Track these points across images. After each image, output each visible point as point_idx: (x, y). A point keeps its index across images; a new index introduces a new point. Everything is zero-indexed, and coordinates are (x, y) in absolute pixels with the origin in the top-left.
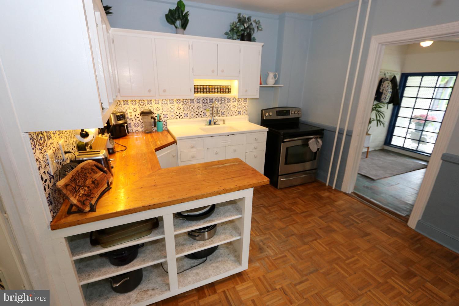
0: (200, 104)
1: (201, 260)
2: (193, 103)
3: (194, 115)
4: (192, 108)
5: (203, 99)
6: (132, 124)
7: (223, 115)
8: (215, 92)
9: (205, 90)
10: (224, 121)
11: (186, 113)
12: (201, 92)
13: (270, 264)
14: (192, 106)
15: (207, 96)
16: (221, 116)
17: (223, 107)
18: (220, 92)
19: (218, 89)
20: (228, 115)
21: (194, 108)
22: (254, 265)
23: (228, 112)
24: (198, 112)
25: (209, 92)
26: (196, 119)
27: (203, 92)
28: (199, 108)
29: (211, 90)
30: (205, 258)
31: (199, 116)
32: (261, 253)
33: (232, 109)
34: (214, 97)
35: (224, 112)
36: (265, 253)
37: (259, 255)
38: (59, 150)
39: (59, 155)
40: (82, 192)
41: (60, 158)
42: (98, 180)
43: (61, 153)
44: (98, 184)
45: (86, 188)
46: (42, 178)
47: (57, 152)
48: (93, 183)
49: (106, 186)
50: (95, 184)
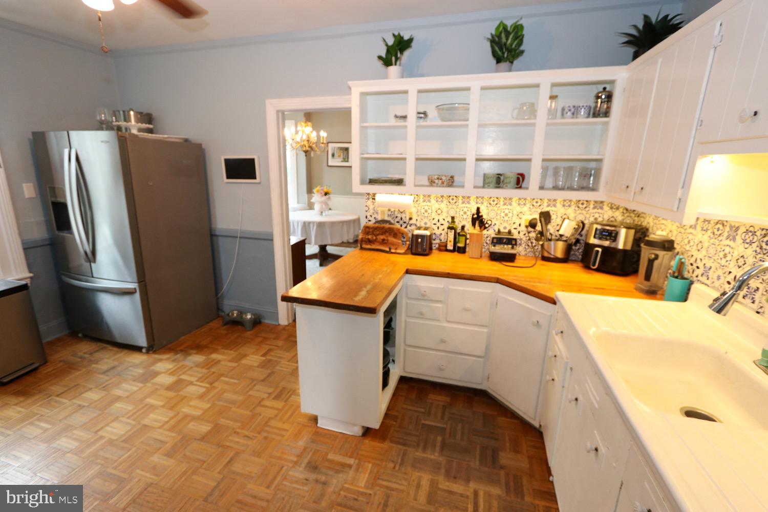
13: (285, 456)
22: (304, 440)
32: (309, 463)
36: (303, 465)
37: (309, 457)
38: (402, 213)
39: (399, 215)
40: (370, 237)
41: (399, 218)
42: (389, 242)
43: (403, 216)
44: (385, 243)
45: (374, 238)
46: (366, 217)
47: (396, 213)
48: (384, 240)
49: (388, 249)
50: (383, 242)
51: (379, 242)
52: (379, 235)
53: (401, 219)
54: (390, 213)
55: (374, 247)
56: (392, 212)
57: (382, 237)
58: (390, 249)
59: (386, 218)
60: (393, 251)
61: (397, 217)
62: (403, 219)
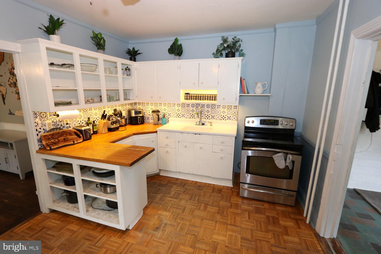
0: (194, 108)
1: (111, 209)
2: (189, 107)
3: (189, 116)
4: (188, 111)
5: (196, 104)
6: (150, 118)
7: (213, 119)
8: (205, 99)
9: (197, 98)
10: (211, 123)
11: (183, 114)
12: (194, 99)
13: (148, 240)
14: (188, 109)
15: (199, 102)
16: (211, 119)
17: (213, 112)
18: (210, 100)
19: (208, 97)
20: (218, 119)
21: (189, 111)
22: (138, 234)
23: (218, 116)
24: (192, 114)
25: (201, 99)
26: (191, 119)
27: (196, 99)
28: (193, 111)
29: (202, 98)
30: (113, 209)
31: (193, 117)
32: (154, 231)
33: (222, 114)
34: (206, 103)
35: (214, 116)
37: (150, 231)
38: (61, 122)
39: (60, 124)
40: (52, 141)
41: (60, 125)
42: (69, 139)
43: (62, 123)
44: (67, 140)
45: (57, 140)
46: (37, 130)
47: (58, 122)
48: (64, 139)
49: (72, 143)
50: (65, 140)
51: (62, 141)
52: (58, 138)
53: (61, 125)
54: (53, 123)
55: (60, 145)
56: (55, 123)
57: (62, 138)
58: (74, 142)
59: (52, 127)
60: (75, 142)
61: (58, 125)
62: (62, 125)
